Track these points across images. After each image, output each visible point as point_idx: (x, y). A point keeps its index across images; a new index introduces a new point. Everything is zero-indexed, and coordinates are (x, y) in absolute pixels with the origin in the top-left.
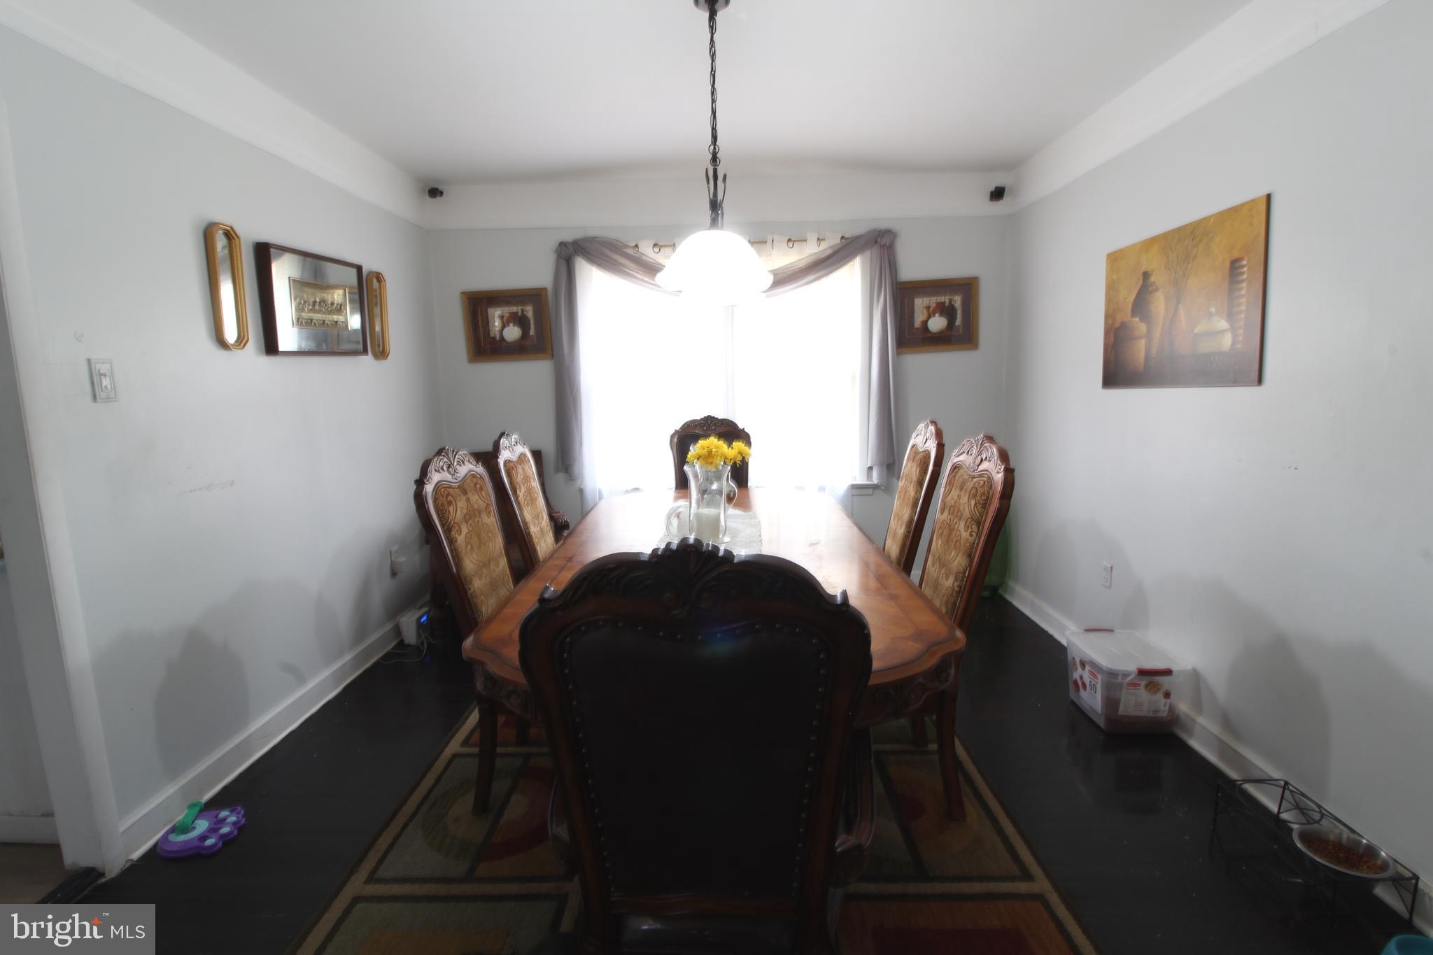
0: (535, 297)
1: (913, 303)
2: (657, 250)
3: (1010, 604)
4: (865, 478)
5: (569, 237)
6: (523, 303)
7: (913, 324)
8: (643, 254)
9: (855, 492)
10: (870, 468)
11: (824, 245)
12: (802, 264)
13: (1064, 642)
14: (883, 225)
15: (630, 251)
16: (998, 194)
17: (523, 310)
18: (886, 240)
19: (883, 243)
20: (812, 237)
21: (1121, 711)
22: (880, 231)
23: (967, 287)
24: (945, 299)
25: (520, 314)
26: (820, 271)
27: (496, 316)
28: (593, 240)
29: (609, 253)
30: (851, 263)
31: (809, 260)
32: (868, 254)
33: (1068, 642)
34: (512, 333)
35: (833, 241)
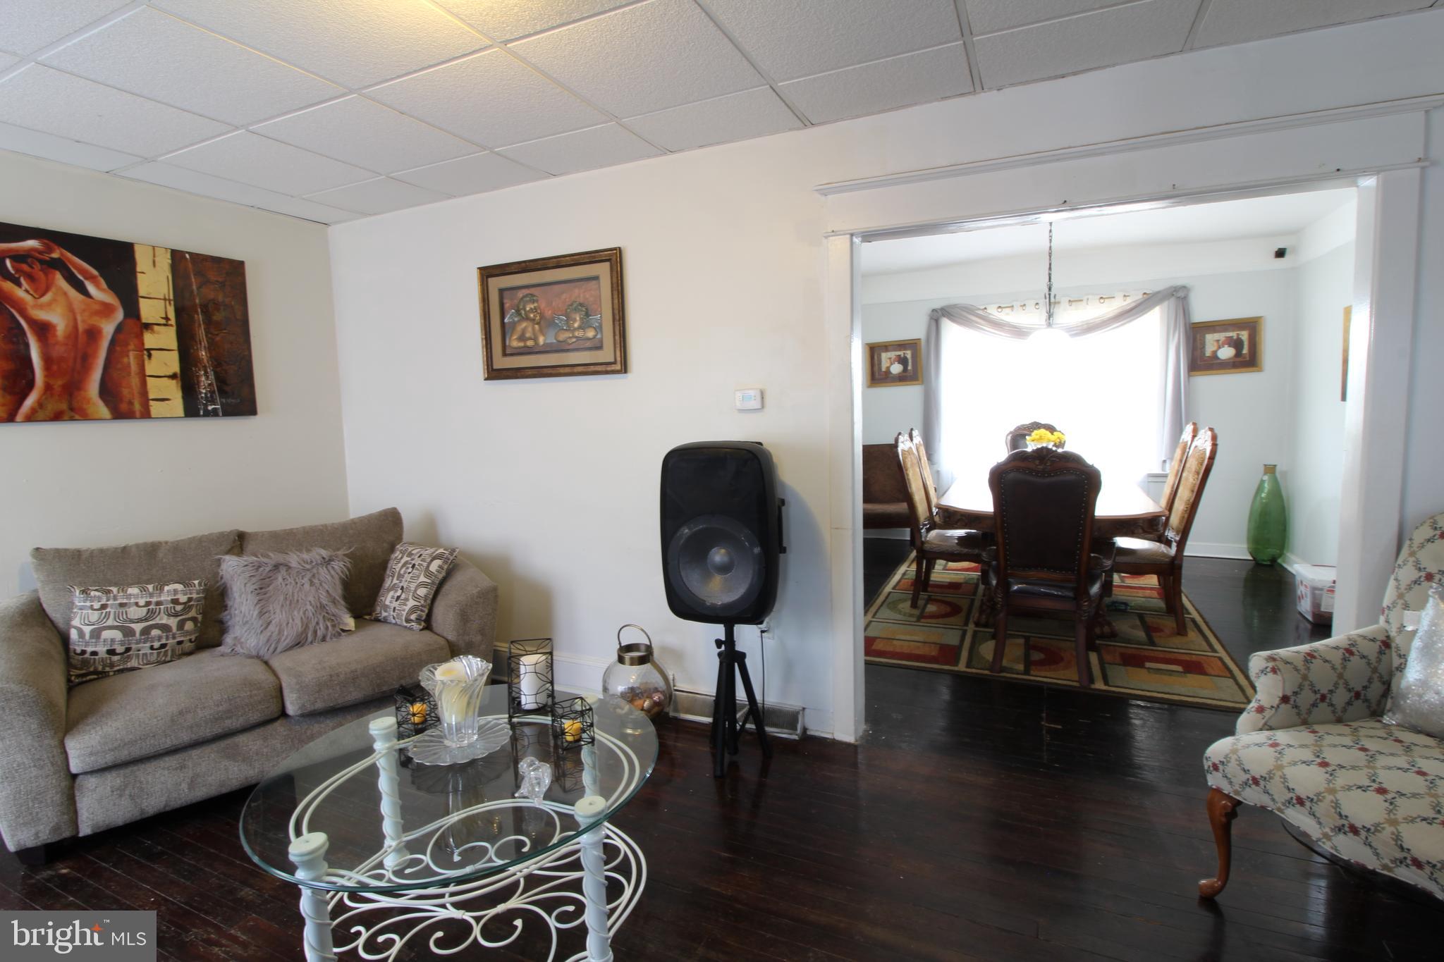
0: (912, 345)
1: (1204, 338)
2: (1000, 310)
3: (1285, 570)
4: (1160, 469)
5: (937, 305)
6: (905, 349)
7: (1204, 354)
8: (990, 314)
9: (1151, 479)
10: (1164, 461)
11: (1129, 300)
12: (1111, 315)
13: (1294, 572)
14: (1179, 283)
15: (980, 312)
16: (1280, 253)
17: (904, 353)
18: (1181, 294)
19: (1179, 295)
20: (1119, 296)
21: (1323, 609)
22: (1175, 287)
23: (1252, 325)
24: (1233, 334)
25: (902, 356)
26: (1125, 319)
27: (885, 357)
28: (955, 306)
29: (965, 314)
30: (1152, 311)
31: (1116, 312)
32: (1166, 304)
33: (1296, 571)
34: (896, 369)
35: (1138, 297)
